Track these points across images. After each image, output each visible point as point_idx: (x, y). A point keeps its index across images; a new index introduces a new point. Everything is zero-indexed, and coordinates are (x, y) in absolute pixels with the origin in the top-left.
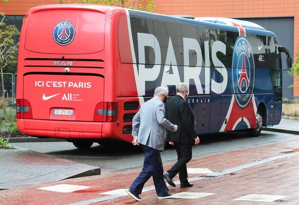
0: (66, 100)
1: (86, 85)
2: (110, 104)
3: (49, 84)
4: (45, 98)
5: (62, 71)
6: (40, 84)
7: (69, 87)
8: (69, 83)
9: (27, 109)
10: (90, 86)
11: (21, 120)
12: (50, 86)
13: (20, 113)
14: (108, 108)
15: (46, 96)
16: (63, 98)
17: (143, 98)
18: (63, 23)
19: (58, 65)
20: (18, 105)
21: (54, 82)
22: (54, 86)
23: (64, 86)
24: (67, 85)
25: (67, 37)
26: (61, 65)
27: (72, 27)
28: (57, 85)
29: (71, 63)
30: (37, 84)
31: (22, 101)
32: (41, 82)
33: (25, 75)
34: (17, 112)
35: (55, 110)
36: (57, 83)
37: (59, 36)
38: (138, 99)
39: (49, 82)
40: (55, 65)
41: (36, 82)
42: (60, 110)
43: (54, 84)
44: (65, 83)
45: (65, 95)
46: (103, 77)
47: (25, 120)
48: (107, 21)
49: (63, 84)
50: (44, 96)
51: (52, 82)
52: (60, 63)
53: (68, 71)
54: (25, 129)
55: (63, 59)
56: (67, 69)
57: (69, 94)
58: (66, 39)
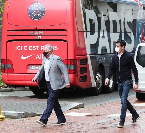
0: (39, 59)
1: (54, 48)
2: (72, 61)
3: (26, 48)
4: (23, 58)
5: (35, 38)
6: (19, 48)
7: (41, 49)
8: (41, 47)
9: (9, 66)
10: (57, 48)
11: (6, 74)
12: (27, 49)
13: (4, 69)
14: (70, 64)
15: (24, 56)
16: (37, 58)
17: (89, 56)
18: (36, 4)
19: (33, 34)
20: (3, 63)
21: (30, 46)
22: (30, 49)
23: (38, 49)
24: (40, 48)
25: (39, 14)
26: (35, 34)
27: (42, 7)
28: (32, 48)
29: (42, 32)
30: (17, 48)
31: (5, 61)
32: (20, 46)
33: (7, 42)
34: (2, 69)
35: (31, 66)
36: (32, 47)
37: (33, 14)
38: (87, 57)
39: (26, 46)
40: (30, 34)
41: (16, 46)
42: (34, 66)
43: (30, 48)
44: (38, 47)
45: (38, 55)
46: (66, 41)
47: (8, 74)
48: (68, 2)
49: (36, 48)
50: (22, 56)
51: (28, 46)
52: (34, 33)
53: (41, 38)
54: (9, 81)
55: (36, 30)
56: (40, 37)
57: (41, 55)
58: (38, 15)
